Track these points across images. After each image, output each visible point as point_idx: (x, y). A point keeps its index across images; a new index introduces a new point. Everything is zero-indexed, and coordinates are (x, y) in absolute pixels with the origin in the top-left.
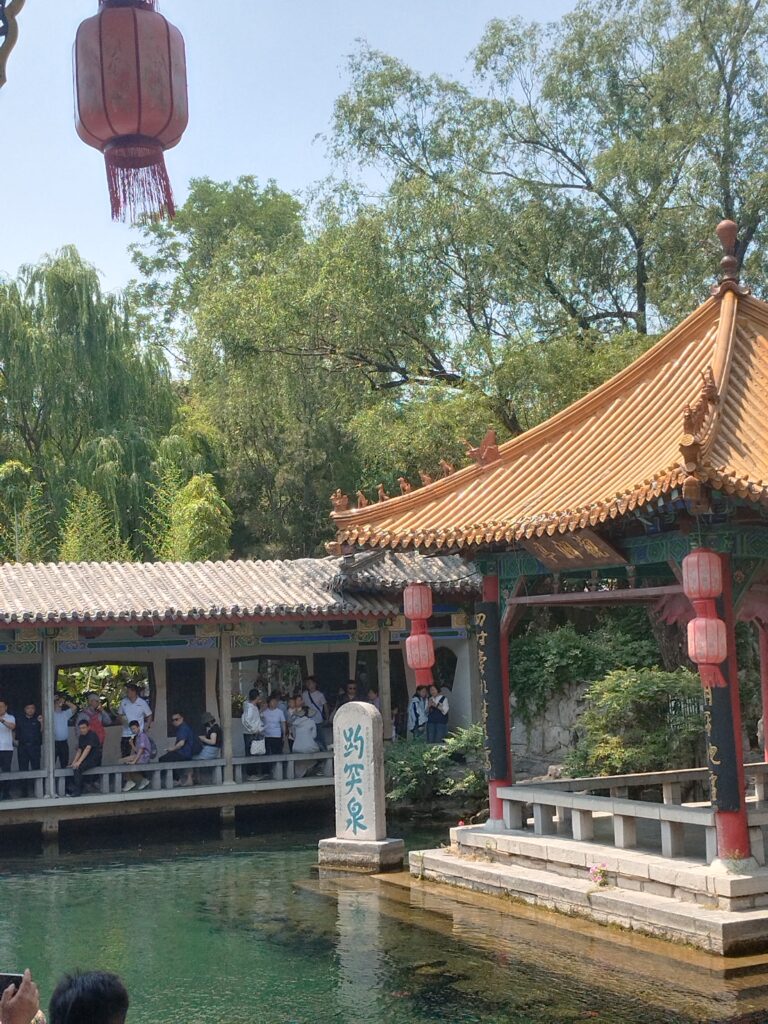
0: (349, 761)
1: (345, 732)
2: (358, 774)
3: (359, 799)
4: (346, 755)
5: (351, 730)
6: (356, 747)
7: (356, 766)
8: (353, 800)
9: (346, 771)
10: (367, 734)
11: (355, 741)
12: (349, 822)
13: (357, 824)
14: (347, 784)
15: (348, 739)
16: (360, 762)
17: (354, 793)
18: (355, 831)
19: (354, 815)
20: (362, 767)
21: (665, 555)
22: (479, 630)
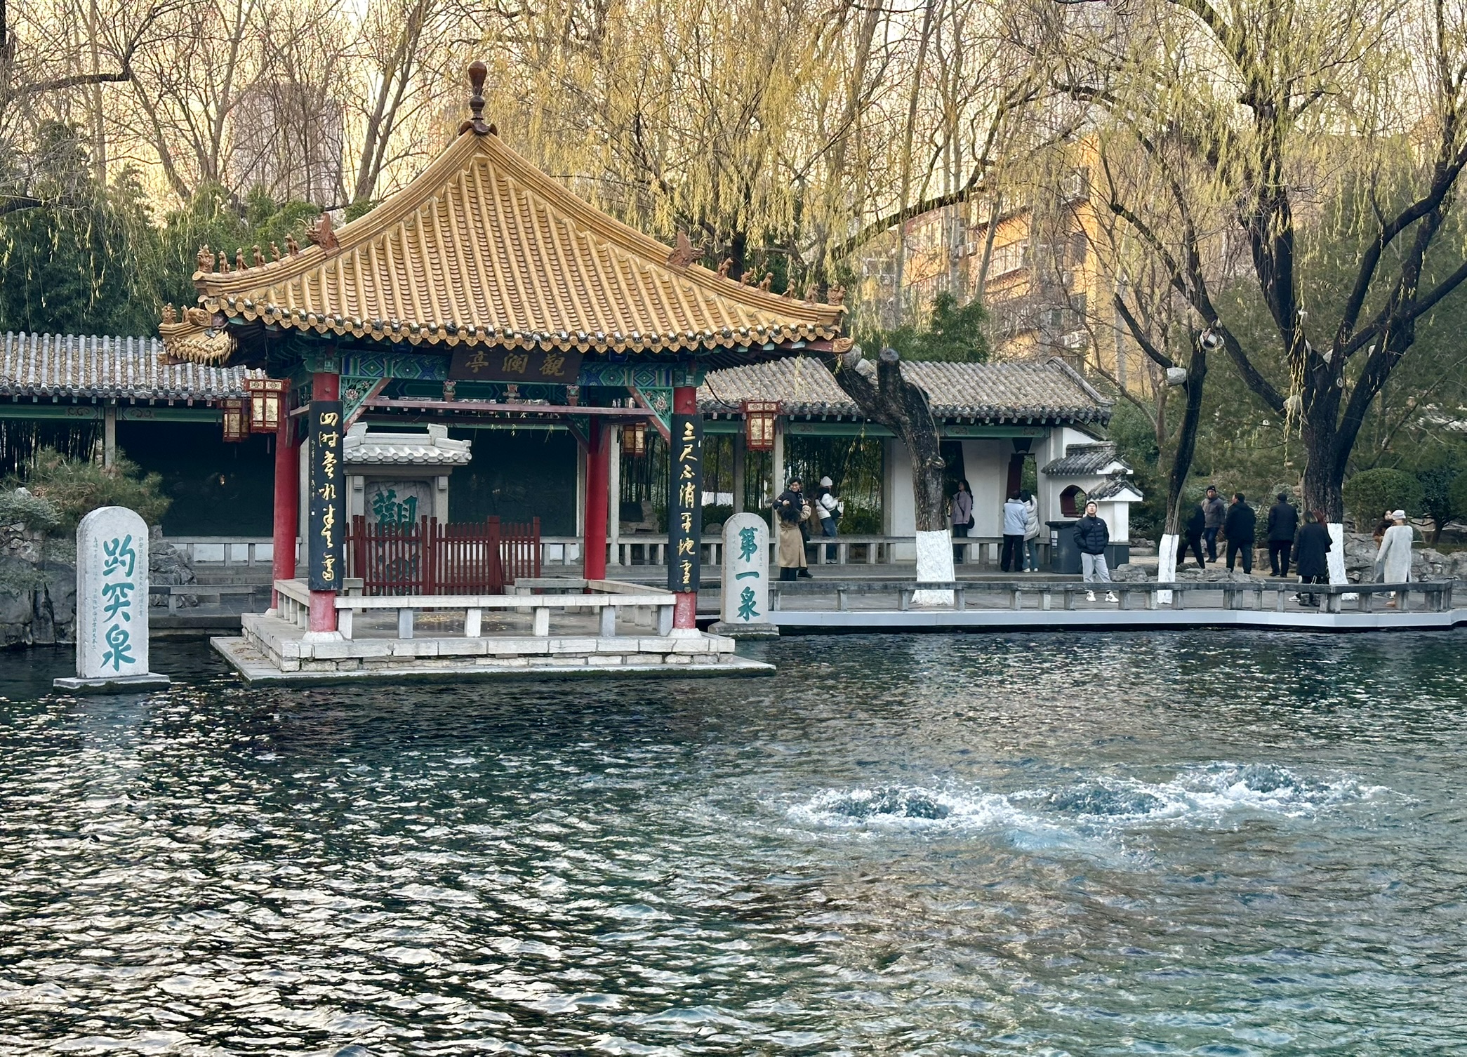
0: (110, 580)
1: (106, 545)
2: (125, 595)
3: (125, 626)
4: (106, 573)
5: (116, 542)
6: (123, 563)
7: (123, 586)
8: (116, 627)
9: (105, 593)
10: (141, 546)
11: (121, 555)
12: (108, 656)
13: (119, 656)
14: (107, 609)
15: (110, 553)
16: (129, 580)
17: (118, 619)
18: (117, 667)
19: (116, 647)
20: (131, 587)
21: (626, 381)
22: (328, 430)
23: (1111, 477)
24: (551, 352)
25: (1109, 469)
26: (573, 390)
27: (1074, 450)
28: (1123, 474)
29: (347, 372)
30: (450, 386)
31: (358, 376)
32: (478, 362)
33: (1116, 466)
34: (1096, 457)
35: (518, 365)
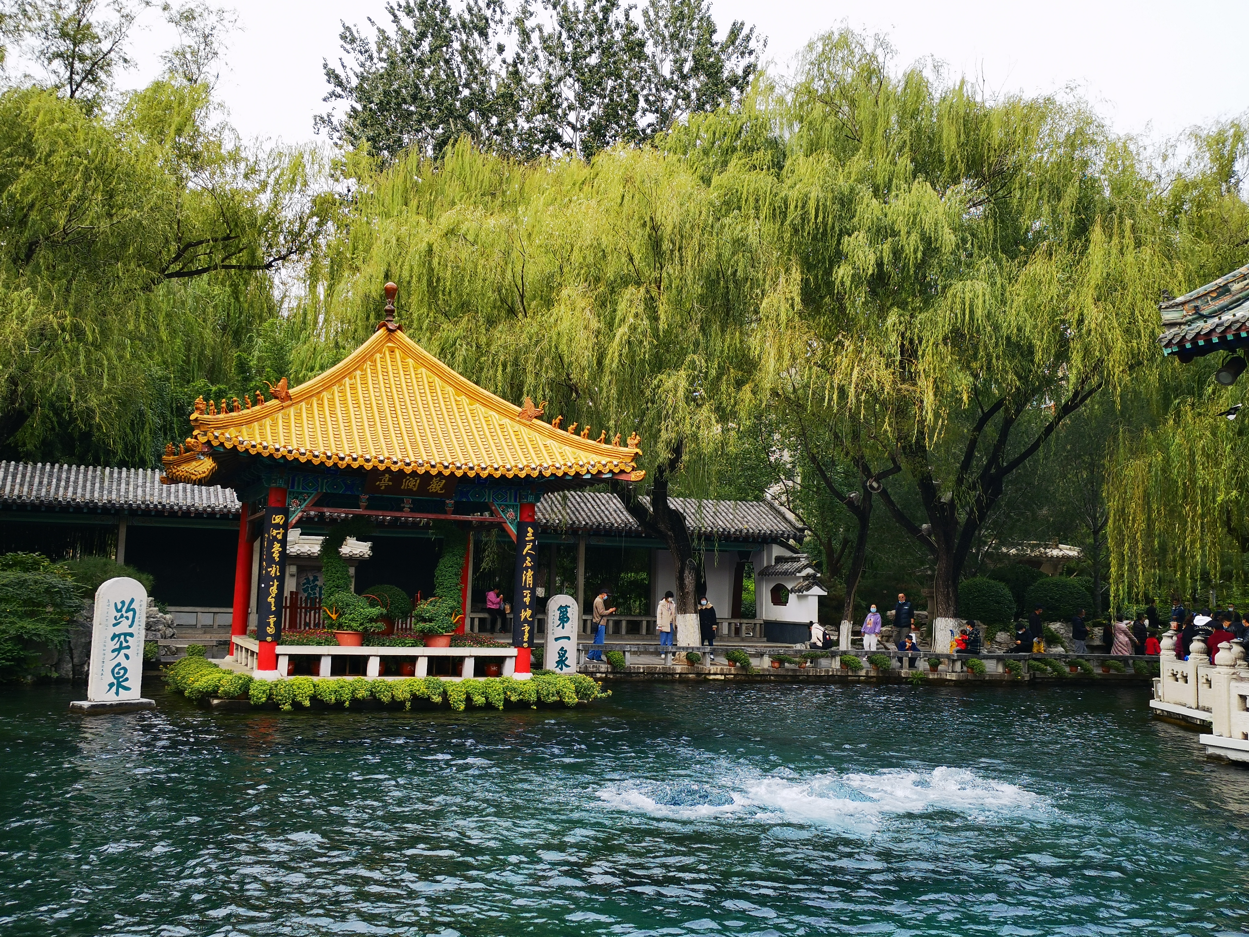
0: (118, 630)
1: (114, 604)
2: (127, 641)
3: (125, 663)
4: (114, 625)
5: (123, 603)
6: (127, 618)
7: (125, 635)
8: (119, 664)
9: (113, 639)
10: (141, 606)
11: (126, 612)
12: (111, 685)
13: (119, 685)
14: (113, 651)
15: (118, 611)
16: (131, 630)
17: (121, 658)
18: (117, 693)
19: (117, 678)
20: (131, 635)
21: (487, 498)
22: (277, 526)
23: (806, 578)
24: (436, 476)
25: (804, 573)
26: (450, 502)
27: (779, 560)
28: (814, 576)
29: (293, 487)
30: (364, 497)
31: (301, 490)
32: (385, 481)
33: (809, 571)
34: (796, 565)
35: (413, 484)
